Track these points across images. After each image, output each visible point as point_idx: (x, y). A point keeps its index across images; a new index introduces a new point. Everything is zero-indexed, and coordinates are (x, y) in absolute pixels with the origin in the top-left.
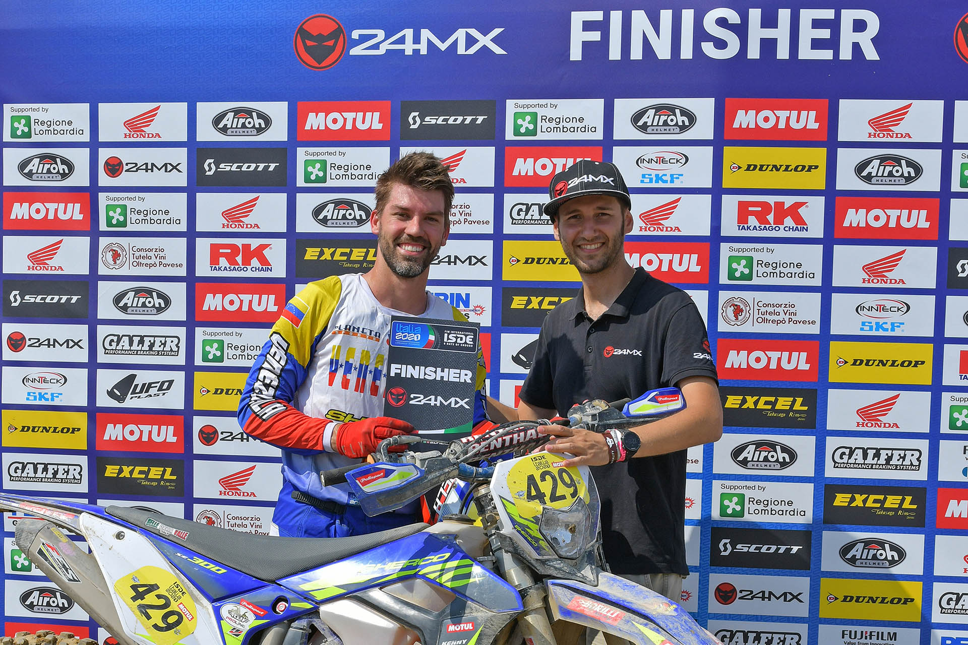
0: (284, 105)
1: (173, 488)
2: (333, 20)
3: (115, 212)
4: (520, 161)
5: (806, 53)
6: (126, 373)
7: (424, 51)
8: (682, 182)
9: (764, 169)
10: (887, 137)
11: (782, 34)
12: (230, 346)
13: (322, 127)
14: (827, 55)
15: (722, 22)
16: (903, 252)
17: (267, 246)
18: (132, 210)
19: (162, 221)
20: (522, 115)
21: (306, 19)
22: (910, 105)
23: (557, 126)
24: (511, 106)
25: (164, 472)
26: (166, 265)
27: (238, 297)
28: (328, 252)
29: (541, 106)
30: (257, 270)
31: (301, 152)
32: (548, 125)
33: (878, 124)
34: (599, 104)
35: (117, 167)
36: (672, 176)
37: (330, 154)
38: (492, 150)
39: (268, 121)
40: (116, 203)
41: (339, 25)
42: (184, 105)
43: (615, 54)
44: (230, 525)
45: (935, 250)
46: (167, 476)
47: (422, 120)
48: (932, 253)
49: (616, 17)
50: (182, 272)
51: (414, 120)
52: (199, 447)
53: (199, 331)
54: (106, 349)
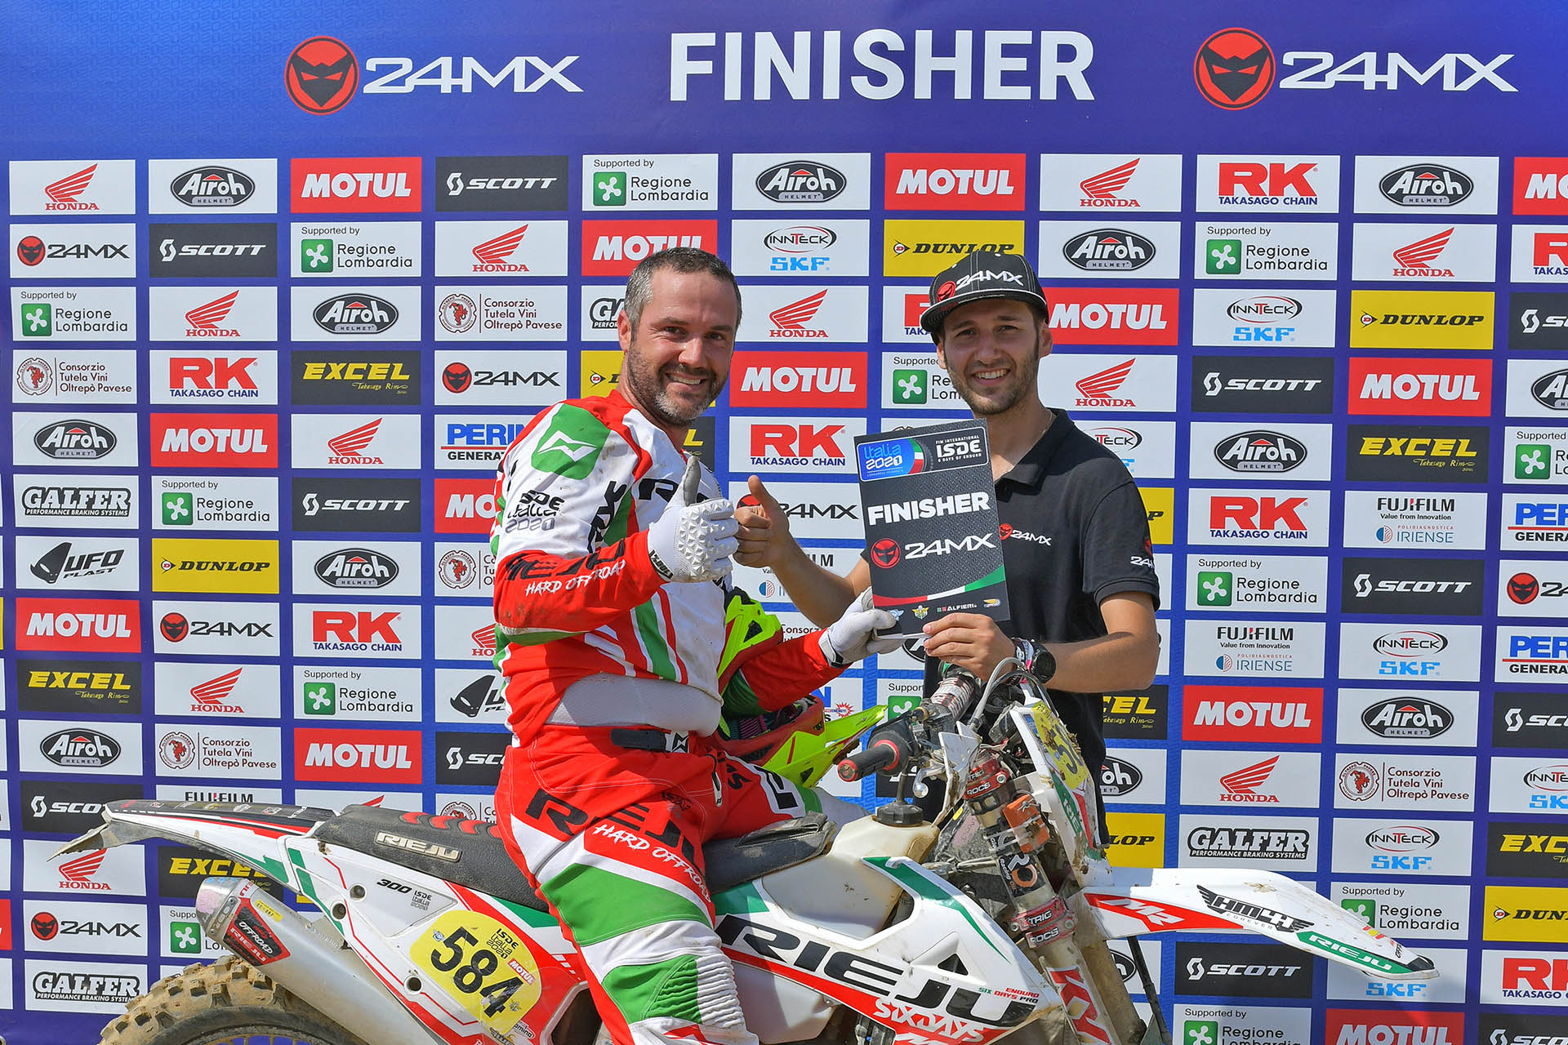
0: (273, 163)
1: (126, 702)
2: (342, 46)
3: (35, 315)
4: (603, 240)
5: (994, 90)
6: (57, 541)
7: (467, 88)
8: (828, 269)
9: (940, 249)
10: (1106, 205)
11: (960, 65)
12: (200, 502)
13: (326, 194)
14: (1023, 93)
15: (879, 49)
16: (1131, 363)
17: (250, 360)
18: (59, 311)
19: (101, 326)
20: (605, 177)
21: (303, 42)
22: (1136, 162)
23: (654, 192)
24: (590, 164)
25: (113, 679)
26: (107, 389)
27: (211, 432)
28: (336, 370)
29: (631, 164)
30: (237, 395)
31: (296, 228)
32: (642, 189)
33: (1093, 187)
34: (712, 160)
35: (37, 251)
36: (814, 260)
37: (337, 231)
38: (564, 225)
39: (249, 186)
40: (36, 301)
41: (348, 51)
42: (131, 164)
43: (732, 91)
44: (207, 753)
45: (1173, 360)
46: (117, 685)
47: (466, 184)
48: (1169, 364)
49: (734, 40)
50: (131, 398)
51: (455, 185)
52: (161, 645)
53: (156, 481)
54: (27, 508)
